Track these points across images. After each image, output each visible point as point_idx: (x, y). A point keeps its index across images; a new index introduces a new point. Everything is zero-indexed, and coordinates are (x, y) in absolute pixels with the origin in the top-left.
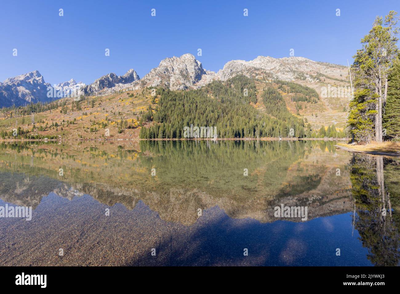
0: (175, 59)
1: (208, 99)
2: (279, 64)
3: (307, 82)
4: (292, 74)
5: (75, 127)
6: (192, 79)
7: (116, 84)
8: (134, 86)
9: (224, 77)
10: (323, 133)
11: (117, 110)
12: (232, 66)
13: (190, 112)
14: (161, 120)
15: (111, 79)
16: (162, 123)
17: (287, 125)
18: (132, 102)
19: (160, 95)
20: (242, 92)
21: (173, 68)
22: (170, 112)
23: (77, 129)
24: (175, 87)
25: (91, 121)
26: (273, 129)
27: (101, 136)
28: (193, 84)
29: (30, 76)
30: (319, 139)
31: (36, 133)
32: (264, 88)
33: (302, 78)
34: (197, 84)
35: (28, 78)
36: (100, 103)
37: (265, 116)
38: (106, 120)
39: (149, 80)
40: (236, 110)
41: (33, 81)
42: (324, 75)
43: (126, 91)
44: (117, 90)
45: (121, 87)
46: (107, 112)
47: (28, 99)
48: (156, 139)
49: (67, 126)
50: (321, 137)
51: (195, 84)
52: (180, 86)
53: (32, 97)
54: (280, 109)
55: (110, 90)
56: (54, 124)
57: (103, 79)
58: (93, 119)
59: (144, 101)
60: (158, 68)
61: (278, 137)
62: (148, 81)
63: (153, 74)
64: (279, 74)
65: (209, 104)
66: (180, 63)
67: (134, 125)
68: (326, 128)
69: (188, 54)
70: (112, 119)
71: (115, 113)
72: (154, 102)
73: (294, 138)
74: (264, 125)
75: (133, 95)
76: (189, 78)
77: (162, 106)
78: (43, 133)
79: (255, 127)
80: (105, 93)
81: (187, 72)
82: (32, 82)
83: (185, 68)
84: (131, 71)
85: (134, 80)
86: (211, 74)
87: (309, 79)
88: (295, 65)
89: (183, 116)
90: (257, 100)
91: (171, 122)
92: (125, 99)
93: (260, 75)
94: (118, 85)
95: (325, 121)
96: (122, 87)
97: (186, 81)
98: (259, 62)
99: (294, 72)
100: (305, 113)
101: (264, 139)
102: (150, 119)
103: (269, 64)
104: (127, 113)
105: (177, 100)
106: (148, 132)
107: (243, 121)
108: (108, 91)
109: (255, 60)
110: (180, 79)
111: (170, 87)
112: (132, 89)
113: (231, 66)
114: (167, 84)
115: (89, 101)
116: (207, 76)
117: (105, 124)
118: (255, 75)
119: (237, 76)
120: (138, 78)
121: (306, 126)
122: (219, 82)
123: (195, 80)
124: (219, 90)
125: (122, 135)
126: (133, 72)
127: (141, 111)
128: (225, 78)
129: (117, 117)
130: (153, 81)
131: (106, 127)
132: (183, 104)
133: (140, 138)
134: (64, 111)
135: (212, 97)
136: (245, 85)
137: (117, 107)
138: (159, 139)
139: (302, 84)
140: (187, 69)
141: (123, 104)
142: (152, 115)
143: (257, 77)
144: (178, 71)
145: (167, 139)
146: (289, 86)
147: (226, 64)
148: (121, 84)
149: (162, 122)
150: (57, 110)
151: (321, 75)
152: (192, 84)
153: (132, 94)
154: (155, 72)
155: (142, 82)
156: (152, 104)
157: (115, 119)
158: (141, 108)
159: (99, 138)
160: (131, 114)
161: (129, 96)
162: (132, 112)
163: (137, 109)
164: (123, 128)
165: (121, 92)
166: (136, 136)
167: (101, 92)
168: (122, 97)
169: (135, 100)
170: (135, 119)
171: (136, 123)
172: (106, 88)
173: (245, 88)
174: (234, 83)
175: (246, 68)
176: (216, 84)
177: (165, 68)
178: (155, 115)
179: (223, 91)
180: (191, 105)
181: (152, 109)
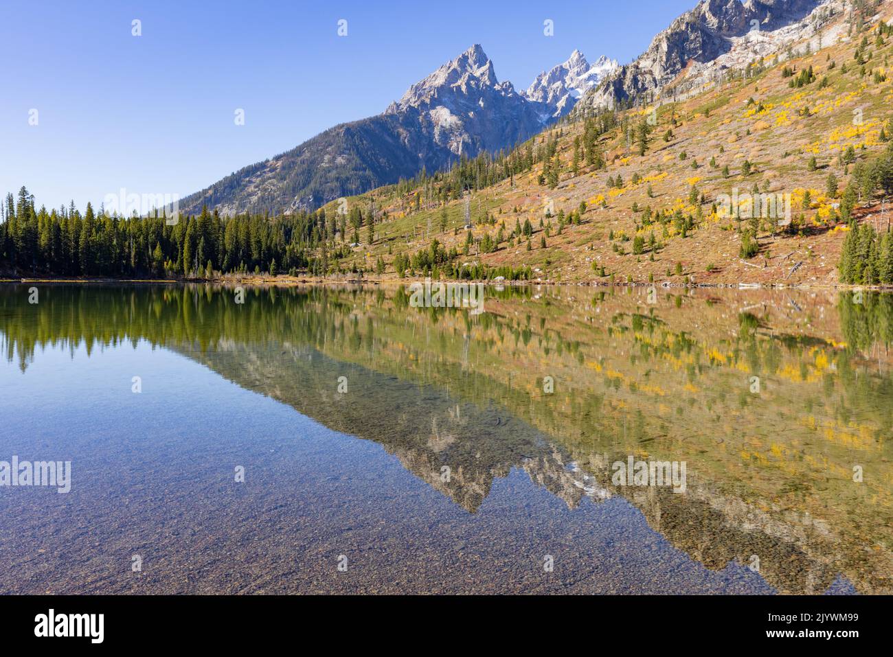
5: (584, 237)
7: (733, 38)
8: (818, 31)
11: (737, 155)
15: (713, 22)
18: (807, 110)
23: (590, 244)
25: (636, 211)
27: (674, 267)
29: (459, 69)
31: (474, 258)
35: (454, 76)
36: (670, 133)
38: (694, 199)
41: (468, 84)
43: (776, 61)
44: (738, 67)
45: (757, 47)
46: (696, 166)
47: (456, 145)
49: (560, 233)
53: (465, 136)
55: (708, 69)
56: (522, 227)
57: (684, 27)
58: (643, 200)
59: (865, 97)
67: (811, 219)
70: (714, 195)
71: (726, 171)
75: (809, 76)
78: (492, 260)
80: (690, 83)
82: (464, 88)
92: (774, 99)
94: (742, 39)
104: (778, 162)
106: (885, 253)
108: (699, 74)
112: (808, 46)
115: (629, 128)
117: (687, 220)
125: (756, 265)
127: (851, 150)
129: (736, 187)
131: (693, 232)
133: (842, 280)
134: (551, 180)
137: (739, 138)
141: (766, 125)
148: (755, 36)
150: (531, 177)
153: (804, 71)
157: (730, 194)
158: (851, 132)
159: (665, 277)
160: (801, 169)
161: (792, 85)
162: (803, 155)
163: (831, 140)
164: (760, 235)
165: (756, 71)
166: (822, 271)
167: (672, 86)
168: (758, 93)
169: (822, 98)
170: (820, 191)
171: (825, 210)
172: (694, 63)
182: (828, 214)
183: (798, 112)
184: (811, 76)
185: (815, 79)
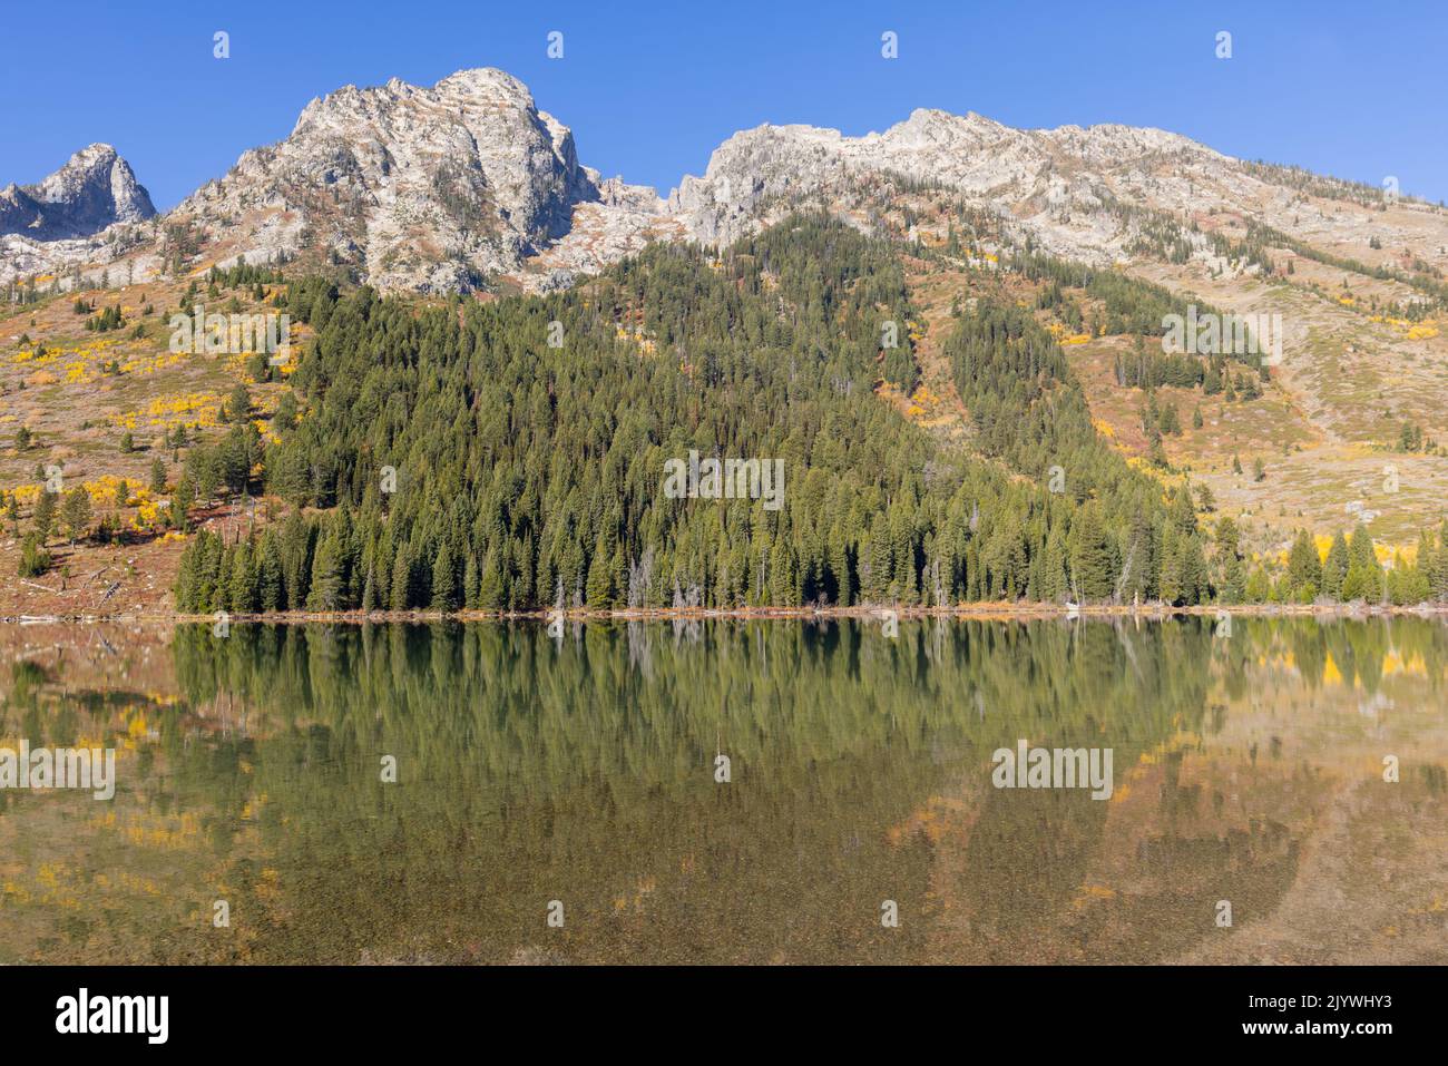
0: (403, 95)
1: (620, 358)
2: (1037, 165)
3: (1196, 276)
4: (1111, 223)
6: (511, 226)
8: (118, 257)
9: (717, 227)
10: (1307, 573)
12: (765, 157)
13: (511, 437)
14: (317, 491)
16: (332, 511)
17: (1107, 528)
18: (116, 365)
19: (306, 321)
20: (826, 320)
21: (386, 152)
22: (378, 439)
24: (401, 273)
26: (1027, 551)
28: (517, 259)
32: (957, 301)
33: (1170, 250)
34: (546, 258)
37: (972, 470)
39: (227, 223)
40: (796, 430)
42: (1285, 238)
43: (56, 286)
48: (294, 617)
50: (1297, 600)
51: (532, 260)
52: (431, 271)
54: (1058, 428)
59: (196, 361)
60: (287, 149)
61: (1060, 596)
62: (216, 232)
63: (251, 182)
64: (1039, 221)
65: (630, 388)
66: (434, 126)
67: (130, 520)
68: (1323, 546)
69: (486, 70)
72: (264, 367)
73: (1152, 604)
74: (974, 523)
75: (114, 320)
76: (494, 221)
79: (922, 538)
81: (477, 180)
83: (466, 159)
84: (92, 157)
85: (111, 217)
86: (633, 202)
87: (1205, 256)
88: (1125, 173)
89: (471, 460)
90: (919, 371)
93: (932, 221)
95: (1311, 503)
96: (29, 264)
97: (470, 240)
98: (920, 143)
99: (1124, 212)
100: (1198, 454)
101: (977, 611)
102: (244, 480)
103: (980, 161)
105: (423, 362)
106: (240, 571)
107: (847, 501)
109: (895, 128)
110: (435, 222)
111: (367, 274)
112: (105, 275)
113: (755, 156)
114: (345, 255)
116: (610, 214)
118: (902, 223)
119: (795, 221)
120: (144, 203)
121: (1211, 531)
122: (684, 255)
123: (529, 232)
124: (690, 307)
125: (50, 587)
126: (111, 164)
127: (182, 430)
128: (723, 232)
129: (7, 468)
130: (254, 232)
132: (467, 389)
133: (181, 608)
135: (648, 347)
136: (842, 278)
137: (6, 393)
138: (311, 617)
139: (1172, 287)
140: (478, 165)
141: (47, 375)
142: (261, 457)
143: (913, 234)
144: (420, 173)
145: (365, 617)
146: (1103, 295)
147: (728, 145)
149: (328, 501)
151: (1268, 235)
152: (509, 258)
153: (108, 311)
154: (268, 172)
155: (177, 232)
156: (251, 381)
158: (180, 405)
160: (110, 448)
161: (90, 327)
162: (112, 429)
163: (152, 412)
164: (52, 541)
165: (31, 296)
166: (149, 596)
168: (36, 330)
169: (135, 351)
170: (140, 483)
171: (150, 510)
173: (846, 296)
174: (777, 264)
175: (851, 179)
176: (667, 265)
177: (336, 150)
178: (278, 459)
179: (716, 307)
180: (518, 394)
181: (257, 417)
182: (153, 515)
183: (101, 366)
184: (119, 319)
185: (124, 325)
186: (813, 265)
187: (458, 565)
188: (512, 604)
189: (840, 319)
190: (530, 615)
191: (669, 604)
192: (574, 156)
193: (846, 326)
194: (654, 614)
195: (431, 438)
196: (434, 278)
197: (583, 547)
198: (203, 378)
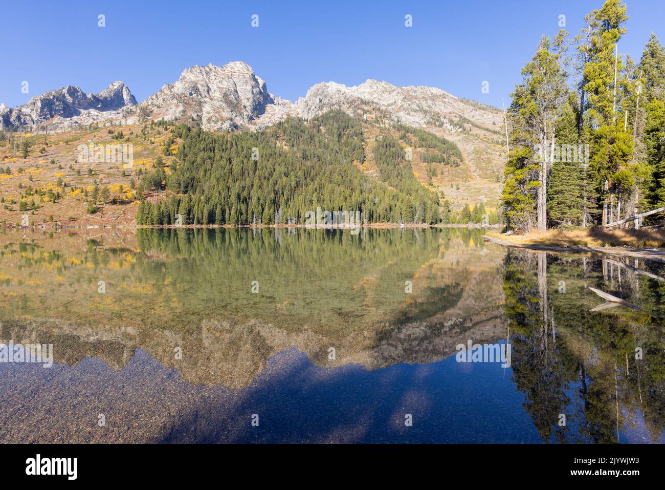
0: (213, 69)
1: (277, 151)
2: (402, 97)
3: (444, 131)
4: (421, 115)
6: (246, 110)
7: (82, 110)
8: (125, 117)
9: (308, 113)
10: (467, 216)
11: (85, 165)
12: (323, 92)
13: (243, 174)
14: (182, 189)
15: (70, 99)
16: (186, 195)
17: (413, 203)
19: (180, 137)
20: (339, 141)
21: (208, 87)
22: (202, 173)
24: (213, 124)
25: (21, 188)
26: (391, 209)
27: (48, 219)
28: (249, 121)
30: (461, 226)
32: (377, 137)
33: (438, 124)
34: (257, 121)
36: (44, 149)
37: (378, 185)
38: (60, 184)
39: (159, 107)
40: (328, 173)
42: (469, 121)
43: (105, 125)
44: (84, 124)
45: (95, 117)
46: (61, 168)
48: (173, 226)
50: (463, 223)
51: (253, 121)
52: (222, 124)
54: (403, 174)
55: (67, 122)
57: (51, 97)
58: (26, 183)
59: (146, 149)
60: (177, 84)
61: (399, 222)
62: (155, 109)
63: (166, 94)
64: (402, 114)
65: (279, 160)
66: (223, 79)
67: (123, 197)
68: (471, 208)
69: (239, 62)
70: (72, 183)
71: (79, 172)
72: (168, 151)
73: (424, 224)
74: (377, 201)
75: (121, 136)
76: (241, 109)
77: (185, 160)
79: (361, 204)
80: (56, 127)
81: (236, 96)
83: (233, 90)
84: (116, 86)
85: (123, 104)
86: (284, 105)
87: (447, 126)
88: (426, 100)
89: (229, 180)
90: (365, 157)
91: (205, 193)
93: (371, 113)
94: (86, 112)
95: (471, 196)
96: (97, 118)
97: (234, 114)
98: (369, 90)
99: (425, 112)
100: (441, 182)
101: (375, 226)
102: (159, 185)
103: (385, 95)
104: (107, 171)
105: (216, 151)
106: (156, 213)
107: (340, 194)
108: (62, 123)
109: (362, 85)
110: (223, 109)
111: (202, 124)
112: (120, 122)
113: (320, 92)
114: (195, 118)
115: (15, 143)
116: (277, 108)
117: (56, 194)
118: (362, 113)
119: (331, 111)
120: (133, 100)
121: (443, 204)
122: (298, 121)
123: (252, 113)
124: (299, 136)
125: (97, 217)
126: (122, 87)
127: (141, 170)
128: (310, 114)
129: (85, 181)
130: (167, 110)
131: (60, 200)
132: (230, 159)
133: (138, 224)
135: (286, 148)
136: (344, 129)
138: (178, 226)
139: (438, 134)
140: (236, 92)
142: (165, 179)
143: (365, 117)
144: (219, 93)
145: (195, 226)
146: (418, 136)
147: (312, 88)
148: (93, 112)
149: (185, 192)
151: (465, 120)
152: (246, 120)
153: (119, 133)
154: (171, 92)
155: (143, 109)
156: (163, 155)
157: (81, 183)
158: (141, 162)
159: (42, 223)
160: (118, 175)
161: (113, 138)
162: (119, 169)
164: (98, 203)
165: (94, 128)
166: (129, 220)
167: (45, 125)
168: (96, 138)
170: (127, 186)
172: (59, 117)
173: (345, 134)
174: (325, 124)
175: (348, 99)
176: (292, 124)
177: (193, 85)
178: (170, 179)
179: (306, 137)
180: (245, 161)
181: (165, 167)
182: (131, 195)
185: (124, 137)
186: (336, 125)
187: (223, 212)
188: (240, 223)
189: (343, 141)
190: (245, 226)
191: (287, 223)
192: (266, 90)
193: (345, 143)
194: (282, 226)
195: (217, 174)
196: (223, 126)
197: (262, 206)
198: (148, 154)
